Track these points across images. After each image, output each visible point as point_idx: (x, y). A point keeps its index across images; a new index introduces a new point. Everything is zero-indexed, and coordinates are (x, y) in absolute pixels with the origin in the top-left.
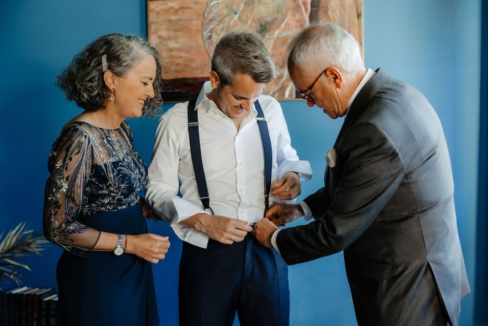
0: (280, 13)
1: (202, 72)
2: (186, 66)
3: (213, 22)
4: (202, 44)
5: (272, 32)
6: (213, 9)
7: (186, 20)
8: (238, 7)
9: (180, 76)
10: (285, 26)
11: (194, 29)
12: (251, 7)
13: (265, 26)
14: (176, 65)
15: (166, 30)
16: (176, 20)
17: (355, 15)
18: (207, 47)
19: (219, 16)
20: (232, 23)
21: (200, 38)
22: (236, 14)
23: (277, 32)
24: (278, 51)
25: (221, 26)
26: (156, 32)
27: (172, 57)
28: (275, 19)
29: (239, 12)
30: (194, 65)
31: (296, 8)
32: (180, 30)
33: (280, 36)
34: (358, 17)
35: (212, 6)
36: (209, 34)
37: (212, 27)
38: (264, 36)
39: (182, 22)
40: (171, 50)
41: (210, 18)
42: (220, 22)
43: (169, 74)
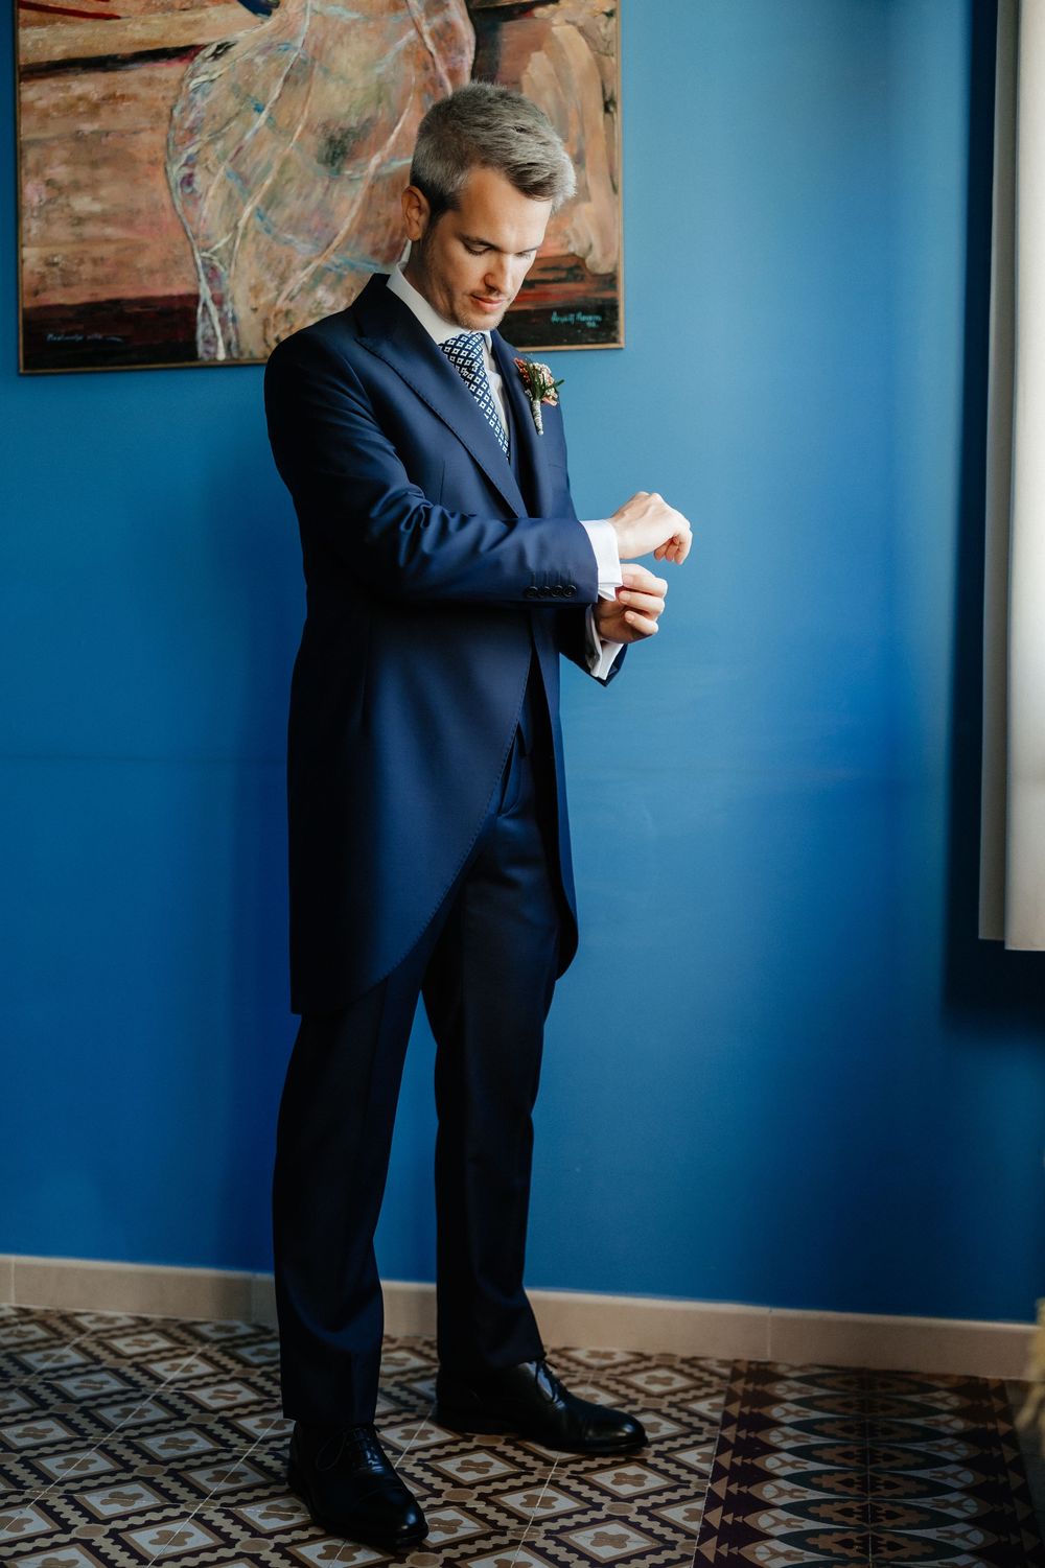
0: (384, 103)
1: (167, 282)
2: (120, 264)
3: (198, 138)
4: (166, 200)
5: (361, 161)
6: (198, 96)
7: (122, 134)
8: (267, 89)
9: (105, 294)
10: (397, 142)
11: (145, 157)
12: (303, 89)
13: (340, 142)
14: (95, 262)
15: (66, 162)
16: (93, 133)
17: (596, 103)
18: (179, 209)
19: (214, 116)
20: (248, 136)
21: (160, 182)
22: (259, 110)
23: (375, 160)
24: (379, 214)
25: (220, 145)
26: (38, 170)
27: (81, 240)
28: (368, 120)
29: (269, 105)
30: (144, 262)
31: (430, 88)
32: (106, 161)
33: (385, 171)
34: (607, 110)
35: (195, 91)
36: (186, 171)
37: (192, 150)
38: (339, 171)
39: (110, 138)
40: (80, 220)
41: (187, 125)
42: (216, 136)
43: (73, 290)
